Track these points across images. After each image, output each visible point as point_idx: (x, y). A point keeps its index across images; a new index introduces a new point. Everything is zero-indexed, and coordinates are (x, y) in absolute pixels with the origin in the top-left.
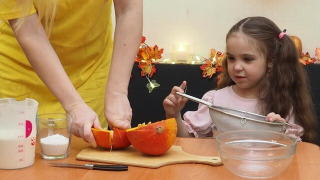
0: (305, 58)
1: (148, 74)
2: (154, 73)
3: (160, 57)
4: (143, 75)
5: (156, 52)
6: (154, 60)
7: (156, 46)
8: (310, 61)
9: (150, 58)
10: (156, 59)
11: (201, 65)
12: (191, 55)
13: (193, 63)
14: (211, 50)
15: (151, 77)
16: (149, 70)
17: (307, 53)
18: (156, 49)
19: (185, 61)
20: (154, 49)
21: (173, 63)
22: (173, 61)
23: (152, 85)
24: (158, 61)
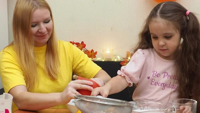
3: (95, 57)
5: (93, 54)
7: (92, 50)
10: (92, 58)
11: (121, 62)
12: (114, 55)
13: (116, 60)
14: (127, 52)
18: (92, 52)
19: (111, 59)
20: (91, 52)
21: (103, 60)
24: (94, 59)
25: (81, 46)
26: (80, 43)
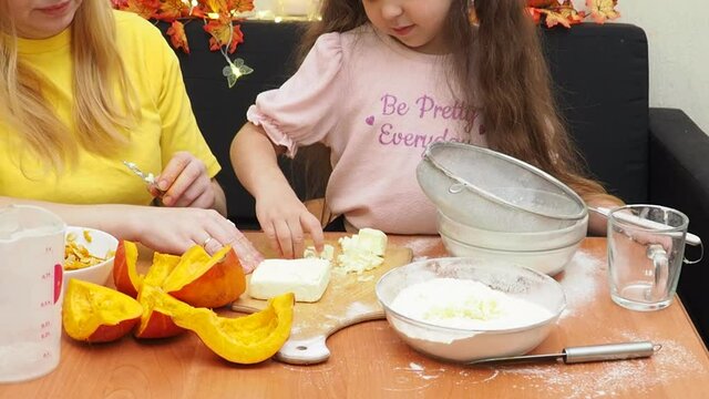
0: (565, 12)
1: (224, 46)
2: (239, 44)
3: (251, 7)
4: (214, 47)
6: (236, 14)
8: (575, 17)
9: (230, 9)
10: (240, 12)
15: (232, 51)
16: (227, 36)
17: (568, 2)
19: (306, 16)
21: (279, 20)
22: (278, 15)
23: (236, 71)
24: (245, 14)
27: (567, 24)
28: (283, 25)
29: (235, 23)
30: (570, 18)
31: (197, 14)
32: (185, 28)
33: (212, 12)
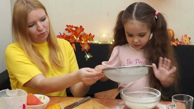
1: (85, 50)
2: (89, 49)
3: (93, 40)
4: (83, 50)
5: (90, 37)
6: (88, 41)
8: (179, 43)
12: (110, 38)
13: (111, 43)
15: (87, 51)
16: (86, 47)
17: (177, 39)
18: (90, 36)
19: (107, 42)
20: (89, 35)
22: (100, 42)
23: (88, 57)
24: (91, 42)
25: (80, 29)
26: (79, 27)
27: (176, 45)
28: (101, 44)
29: (88, 44)
30: (177, 43)
31: (78, 42)
32: (75, 45)
33: (83, 41)
